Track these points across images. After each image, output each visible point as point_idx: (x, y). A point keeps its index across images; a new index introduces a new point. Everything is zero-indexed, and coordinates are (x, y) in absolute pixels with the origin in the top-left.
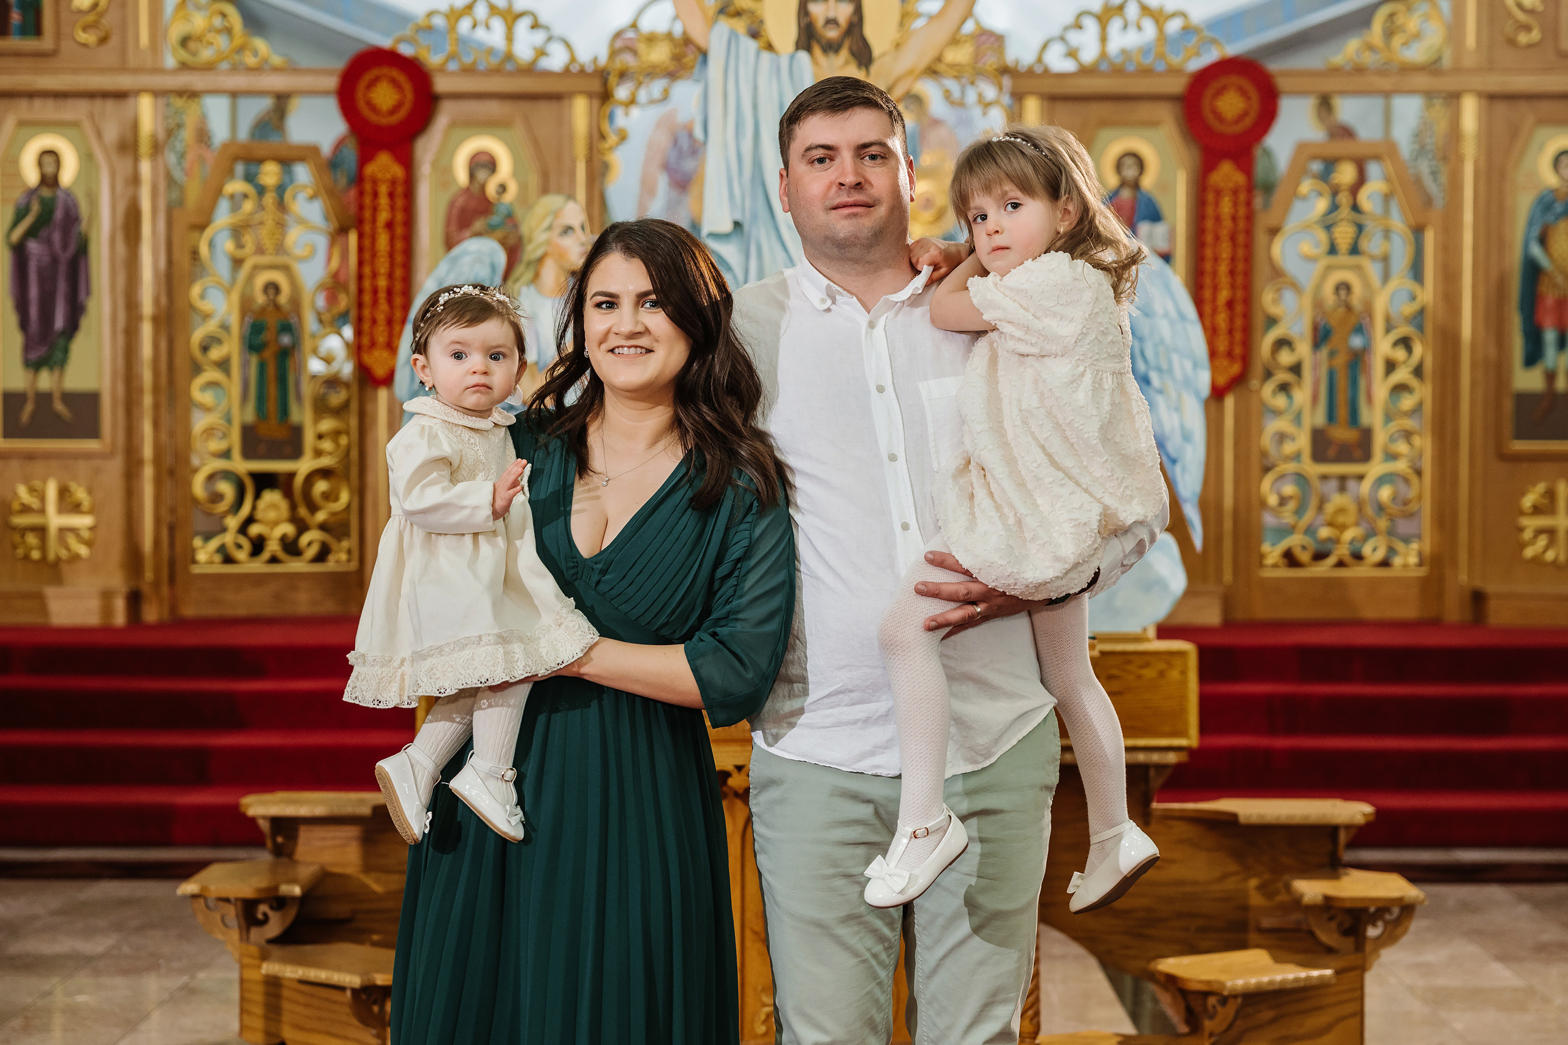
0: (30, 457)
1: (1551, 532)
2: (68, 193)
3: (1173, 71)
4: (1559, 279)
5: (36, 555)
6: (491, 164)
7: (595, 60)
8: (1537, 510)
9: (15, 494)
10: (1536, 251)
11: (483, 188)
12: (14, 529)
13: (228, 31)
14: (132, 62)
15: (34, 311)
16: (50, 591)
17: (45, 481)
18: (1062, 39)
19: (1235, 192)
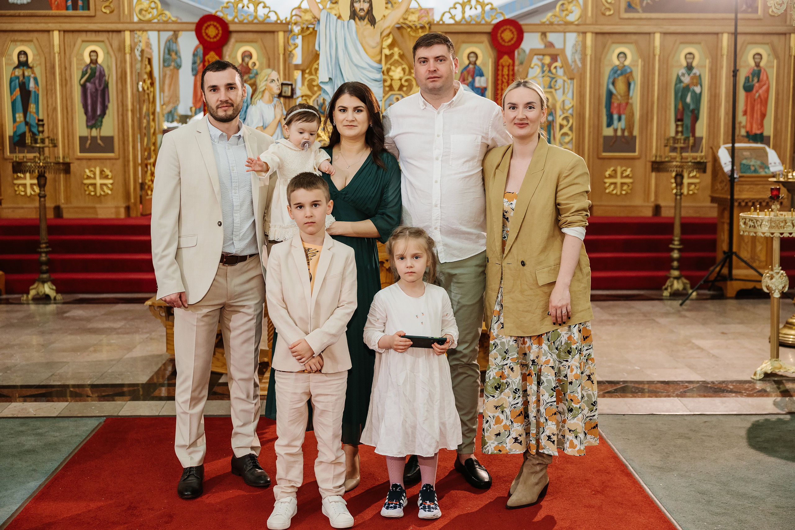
0: (90, 159)
1: (615, 184)
2: (100, 65)
3: (487, 24)
4: (619, 97)
5: (93, 193)
6: (250, 56)
7: (286, 18)
8: (610, 176)
9: (85, 172)
10: (611, 87)
11: (247, 64)
12: (85, 184)
13: (157, 8)
14: (122, 20)
15: (89, 108)
16: (98, 206)
17: (95, 168)
18: (449, 12)
19: (509, 66)
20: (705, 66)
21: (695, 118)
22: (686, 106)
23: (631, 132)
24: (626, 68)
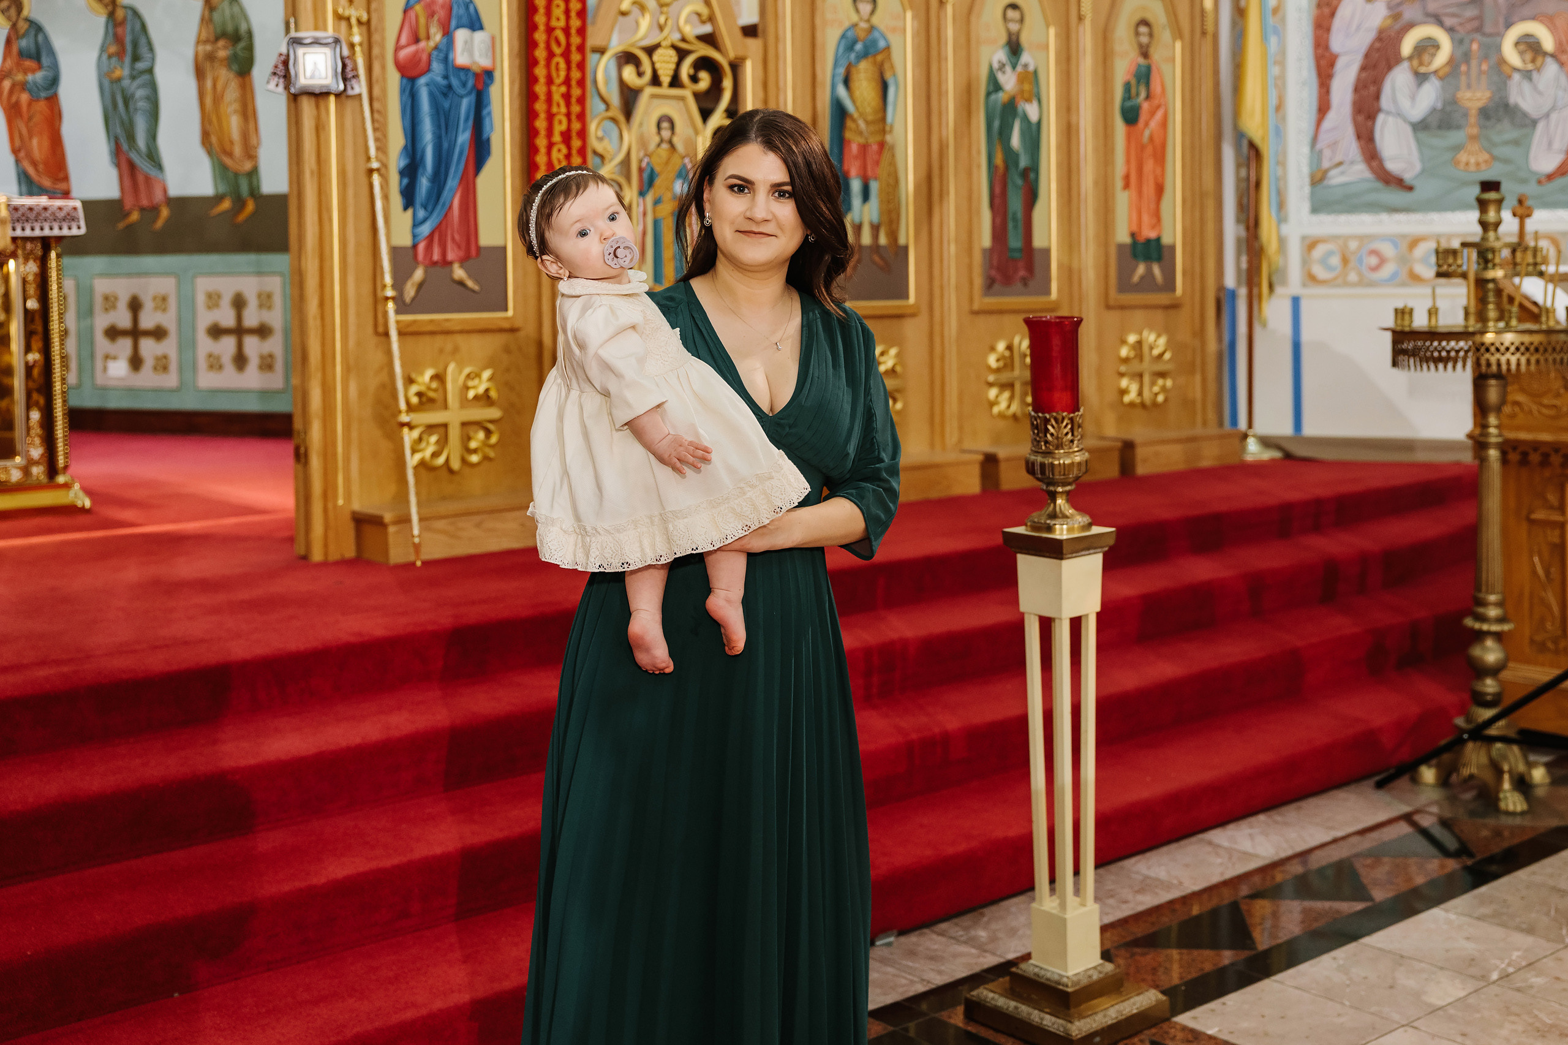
20: (1047, 47)
21: (1031, 196)
22: (1011, 157)
23: (893, 235)
24: (876, 34)
